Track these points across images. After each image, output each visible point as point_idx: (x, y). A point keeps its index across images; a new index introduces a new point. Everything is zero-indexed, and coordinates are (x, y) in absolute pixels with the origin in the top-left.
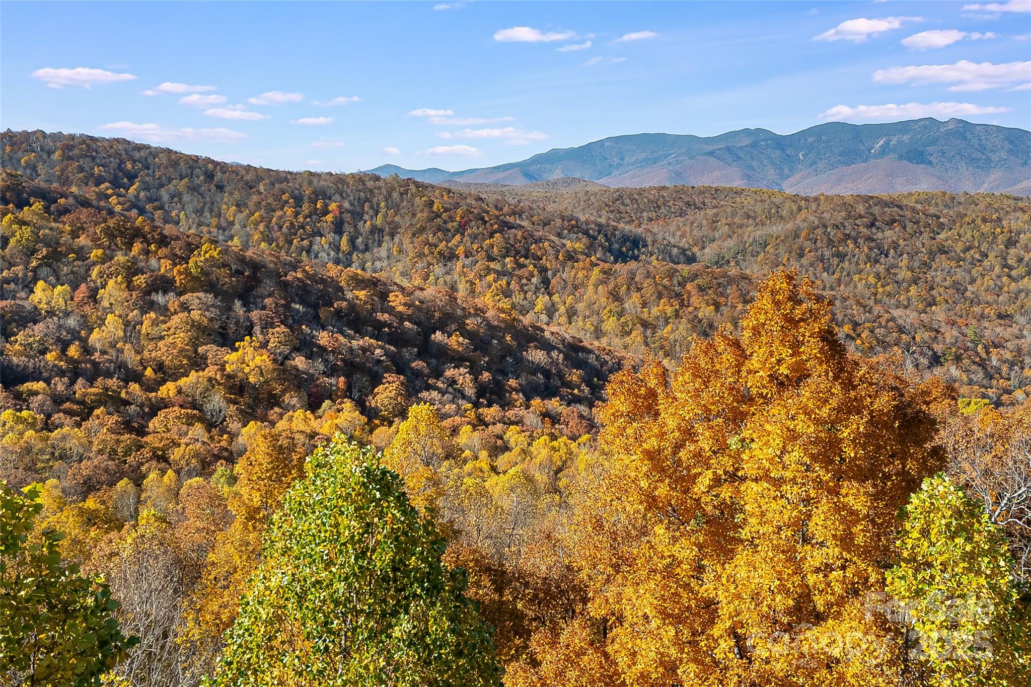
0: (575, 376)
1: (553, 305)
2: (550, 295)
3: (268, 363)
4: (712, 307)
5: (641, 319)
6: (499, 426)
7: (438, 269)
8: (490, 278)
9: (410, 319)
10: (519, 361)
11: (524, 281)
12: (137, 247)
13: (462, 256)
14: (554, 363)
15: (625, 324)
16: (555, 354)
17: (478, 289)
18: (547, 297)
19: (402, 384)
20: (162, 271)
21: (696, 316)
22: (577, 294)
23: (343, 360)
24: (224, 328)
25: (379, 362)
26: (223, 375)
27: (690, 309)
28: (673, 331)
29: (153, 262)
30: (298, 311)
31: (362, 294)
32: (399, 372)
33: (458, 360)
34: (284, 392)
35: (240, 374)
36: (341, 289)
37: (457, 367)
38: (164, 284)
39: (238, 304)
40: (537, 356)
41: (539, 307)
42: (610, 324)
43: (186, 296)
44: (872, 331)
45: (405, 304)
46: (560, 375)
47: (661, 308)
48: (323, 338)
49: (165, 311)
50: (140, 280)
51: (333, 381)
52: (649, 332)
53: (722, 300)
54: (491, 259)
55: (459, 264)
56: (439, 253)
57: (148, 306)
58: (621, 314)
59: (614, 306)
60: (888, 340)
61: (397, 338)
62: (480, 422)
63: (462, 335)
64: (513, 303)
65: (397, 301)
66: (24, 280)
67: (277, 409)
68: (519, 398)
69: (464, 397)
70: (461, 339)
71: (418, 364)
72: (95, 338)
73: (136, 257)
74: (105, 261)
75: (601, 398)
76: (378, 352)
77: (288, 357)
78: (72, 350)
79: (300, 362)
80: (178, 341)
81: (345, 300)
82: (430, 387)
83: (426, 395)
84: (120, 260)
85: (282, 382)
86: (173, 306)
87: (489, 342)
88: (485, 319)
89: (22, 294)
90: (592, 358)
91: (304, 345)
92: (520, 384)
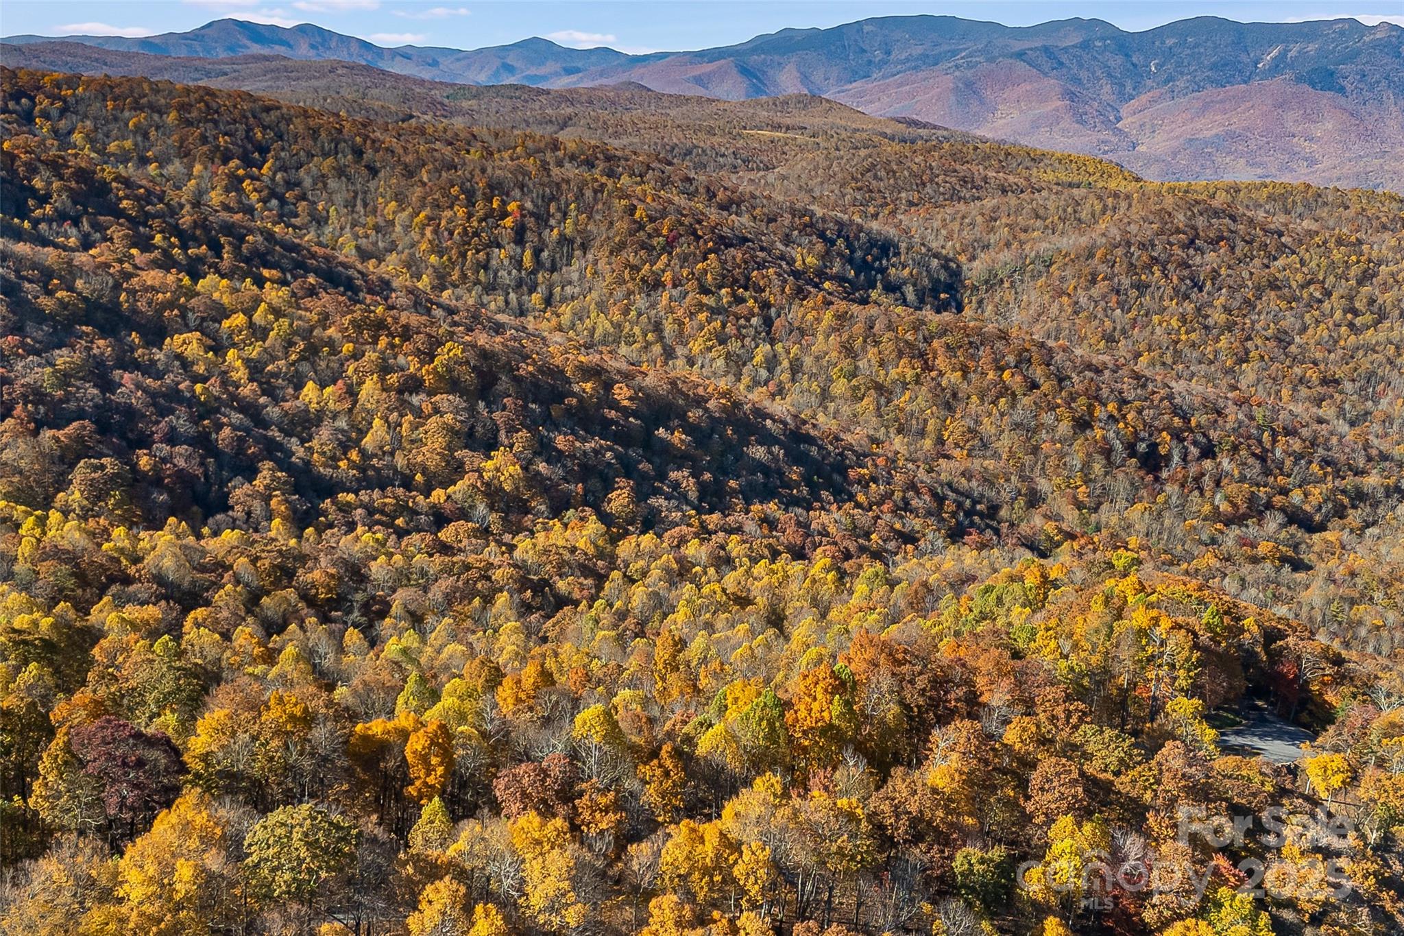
0: (795, 473)
1: (775, 356)
2: (772, 342)
3: (520, 471)
4: (959, 373)
5: (876, 383)
6: (721, 534)
7: (640, 301)
8: (702, 316)
9: (635, 414)
10: (740, 456)
11: (742, 321)
12: (383, 342)
13: (669, 286)
14: (775, 458)
15: (857, 388)
16: (775, 449)
17: (688, 329)
18: (769, 347)
19: (632, 488)
20: (412, 369)
21: (939, 384)
22: (804, 342)
23: (579, 465)
24: (472, 428)
25: (609, 464)
26: (483, 483)
27: (934, 374)
28: (912, 400)
29: (401, 360)
30: (534, 411)
31: (588, 386)
32: (628, 476)
33: (681, 459)
34: (532, 498)
35: (495, 481)
36: (568, 381)
37: (679, 469)
38: (413, 385)
39: (481, 404)
40: (758, 452)
41: (758, 358)
42: (840, 387)
43: (438, 397)
44: (1140, 412)
45: (630, 399)
46: (781, 474)
47: (899, 370)
48: (561, 441)
49: (418, 412)
50: (393, 379)
51: (572, 487)
52: (883, 400)
53: (971, 364)
54: (705, 291)
55: (666, 295)
56: (642, 279)
57: (403, 406)
58: (853, 375)
59: (845, 364)
60: (1156, 423)
61: (623, 437)
62: (704, 533)
63: (684, 432)
64: (728, 352)
65: (621, 393)
66: (286, 374)
67: (530, 516)
68: (739, 503)
69: (688, 503)
70: (684, 437)
71: (644, 466)
72: (368, 442)
73: (382, 352)
74: (356, 356)
75: (819, 499)
76: (609, 454)
77: (530, 462)
78: (354, 455)
79: (542, 467)
80: (436, 445)
81: (574, 394)
82: (657, 492)
83: (652, 501)
84: (371, 355)
85: (530, 488)
86: (427, 408)
87: (710, 437)
88: (706, 410)
89: (291, 391)
90: (814, 449)
91: (544, 449)
92: (740, 485)
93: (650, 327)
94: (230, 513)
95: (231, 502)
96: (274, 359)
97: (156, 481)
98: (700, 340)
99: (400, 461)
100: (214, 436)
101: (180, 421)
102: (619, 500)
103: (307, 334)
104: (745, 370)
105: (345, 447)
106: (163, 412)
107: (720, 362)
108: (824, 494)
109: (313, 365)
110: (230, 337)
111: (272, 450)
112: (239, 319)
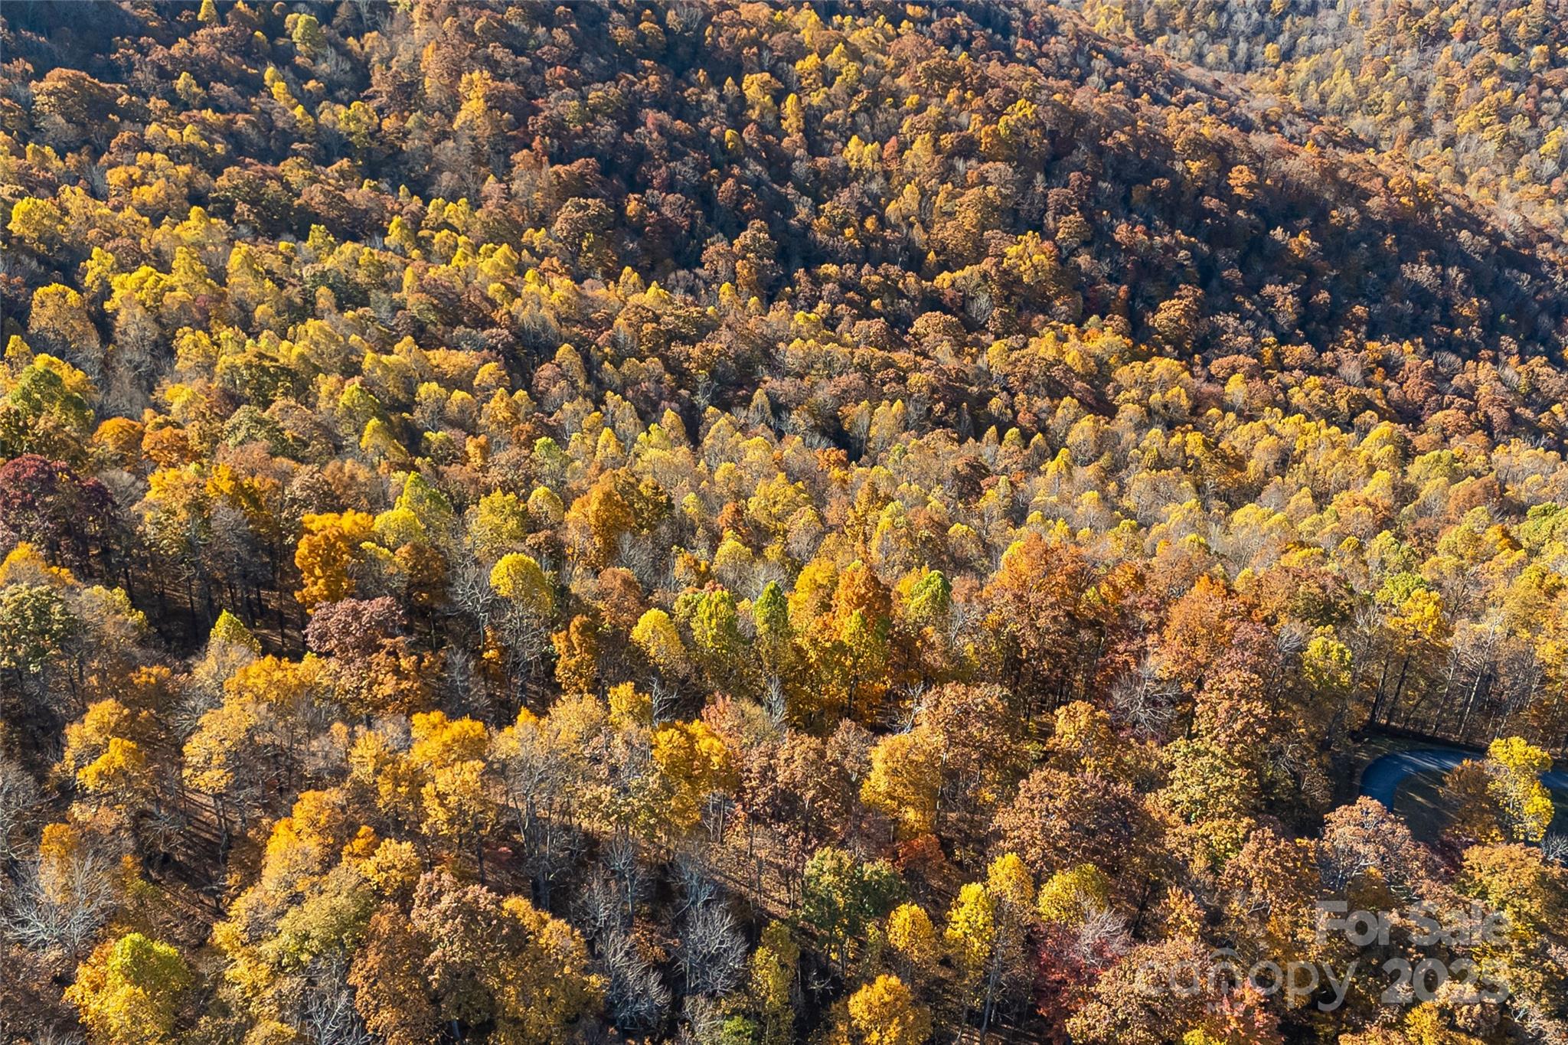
0: (1469, 307)
3: (1049, 262)
7: (1409, 58)
8: (1488, 83)
9: (1249, 206)
10: (1389, 276)
11: (1548, 93)
12: (952, 95)
13: (1457, 39)
14: (1446, 284)
16: (1453, 272)
17: (1461, 100)
19: (1196, 300)
20: (971, 130)
23: (1135, 263)
24: (1016, 204)
25: (1181, 266)
26: (998, 271)
30: (1103, 190)
31: (1197, 166)
32: (1200, 284)
33: (1291, 270)
34: (1057, 296)
35: (1015, 271)
36: (1171, 157)
37: (1281, 282)
38: (968, 148)
39: (1040, 177)
41: (1550, 145)
43: (988, 166)
46: (1447, 305)
48: (1124, 231)
49: (962, 182)
50: (947, 140)
51: (1114, 289)
54: (1507, 46)
55: (1447, 51)
56: (1421, 29)
57: (947, 174)
61: (1218, 234)
62: (1271, 368)
63: (1312, 237)
64: (1508, 134)
65: (1240, 177)
66: (841, 125)
67: (1041, 317)
68: (1354, 336)
69: (1274, 327)
70: (1309, 242)
71: (1233, 274)
72: (893, 209)
73: (949, 107)
74: (920, 109)
75: (1496, 348)
76: (1182, 253)
77: (1073, 252)
78: (870, 223)
79: (1084, 260)
80: (967, 221)
81: (1170, 173)
82: (1233, 308)
83: (1220, 319)
84: (933, 110)
85: (1058, 283)
86: (972, 176)
87: (1355, 245)
88: (1362, 210)
89: (839, 145)
90: (1526, 278)
91: (1097, 238)
92: (1370, 314)
93: (1409, 94)
94: (698, 271)
95: (703, 258)
96: (835, 107)
97: (637, 229)
98: (1472, 114)
99: (918, 234)
100: (715, 187)
101: (685, 169)
102: (1168, 313)
103: (874, 84)
105: (864, 212)
106: (676, 155)
107: (1492, 147)
108: (1506, 341)
109: (872, 117)
110: (799, 81)
111: (776, 210)
112: (812, 60)
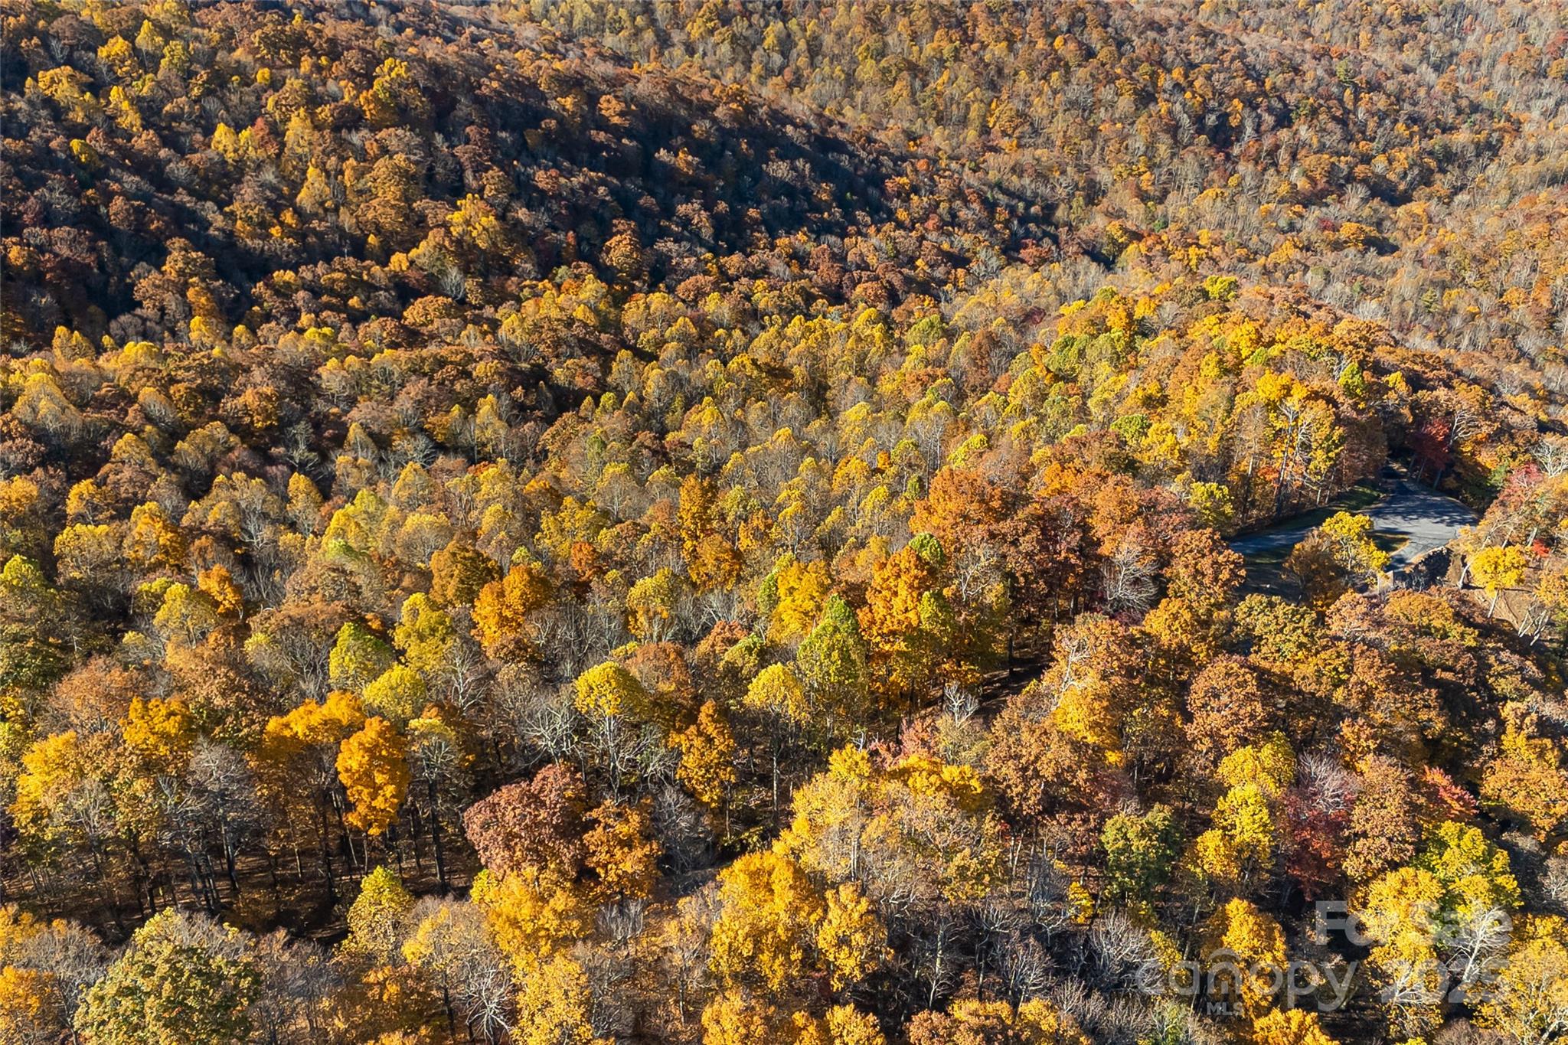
0: (824, 192)
1: (789, 35)
2: (785, 17)
3: (494, 222)
4: (1004, 44)
5: (909, 62)
6: (744, 280)
9: (629, 133)
10: (759, 176)
12: (306, 64)
14: (801, 176)
15: (885, 71)
16: (800, 163)
18: (781, 24)
19: (633, 231)
20: (347, 99)
21: (982, 59)
22: (821, 15)
23: (567, 207)
24: (431, 169)
25: (603, 202)
26: (451, 242)
27: (975, 46)
28: (952, 81)
29: (331, 85)
30: (504, 140)
31: (568, 102)
32: (627, 216)
33: (689, 187)
34: (514, 254)
35: (467, 238)
36: (543, 97)
37: (688, 201)
39: (439, 138)
40: (780, 169)
41: (770, 40)
42: (867, 70)
43: (383, 134)
45: (621, 114)
46: (807, 193)
47: (935, 45)
48: (542, 178)
49: (362, 155)
50: (325, 112)
51: (562, 237)
52: (918, 84)
53: (1017, 31)
57: (341, 149)
58: (881, 54)
59: (872, 41)
60: (1227, 89)
61: (617, 166)
62: (724, 282)
63: (690, 153)
64: (734, 35)
65: (610, 107)
66: (190, 114)
67: (514, 279)
68: (761, 237)
69: (702, 243)
70: (690, 158)
71: (647, 201)
72: (304, 198)
73: (307, 77)
74: (275, 85)
75: (855, 222)
76: (602, 190)
77: (507, 209)
78: (288, 217)
79: (522, 214)
80: (389, 196)
81: (551, 114)
82: (664, 233)
83: (660, 246)
84: (293, 83)
85: (510, 242)
86: (372, 148)
87: (721, 155)
88: (714, 120)
89: (199, 137)
90: (845, 157)
91: (522, 190)
92: (761, 214)
93: (639, 9)
94: (138, 311)
95: (137, 296)
96: (171, 96)
97: (35, 278)
98: (699, 21)
99: (346, 220)
100: (103, 210)
101: (55, 193)
102: (619, 249)
103: (209, 62)
104: (755, 56)
105: (276, 208)
106: (32, 184)
107: (725, 48)
108: (860, 215)
109: (223, 100)
110: (110, 69)
111: (183, 222)
112: (117, 46)
